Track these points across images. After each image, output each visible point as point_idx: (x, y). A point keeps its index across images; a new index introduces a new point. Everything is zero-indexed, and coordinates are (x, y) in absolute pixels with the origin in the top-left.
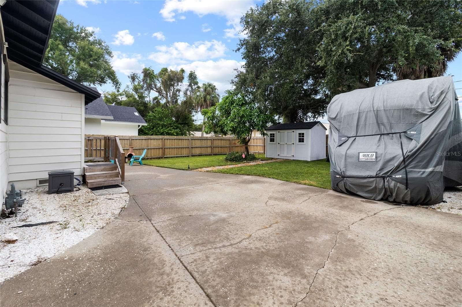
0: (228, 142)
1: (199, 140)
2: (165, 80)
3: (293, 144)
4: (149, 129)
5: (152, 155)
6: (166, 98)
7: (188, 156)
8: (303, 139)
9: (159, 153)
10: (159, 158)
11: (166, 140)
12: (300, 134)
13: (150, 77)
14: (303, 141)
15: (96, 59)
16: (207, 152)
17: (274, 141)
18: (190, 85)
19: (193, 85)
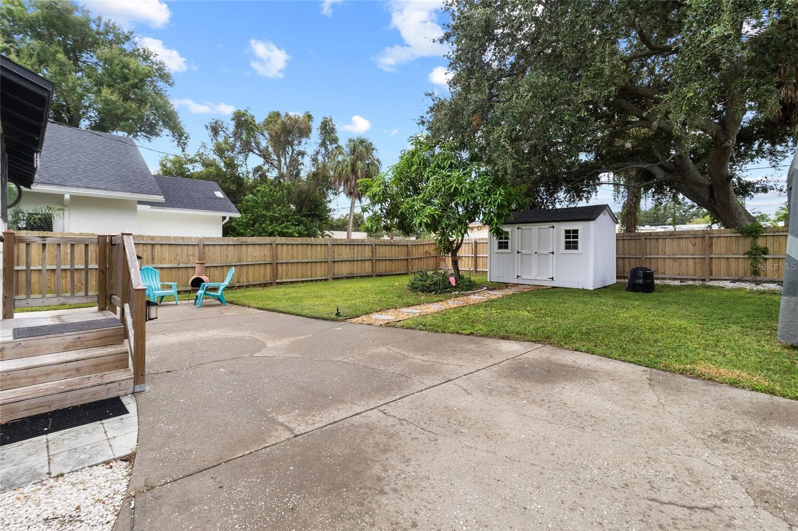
0: (404, 250)
1: (348, 247)
2: (277, 133)
3: (553, 253)
4: (247, 225)
5: (251, 279)
6: (277, 168)
7: (325, 280)
8: (577, 242)
9: (265, 274)
10: (265, 285)
11: (280, 247)
12: (567, 232)
13: (247, 129)
14: (576, 248)
15: (136, 84)
16: (363, 270)
17: (506, 247)
18: (323, 144)
19: (328, 143)
